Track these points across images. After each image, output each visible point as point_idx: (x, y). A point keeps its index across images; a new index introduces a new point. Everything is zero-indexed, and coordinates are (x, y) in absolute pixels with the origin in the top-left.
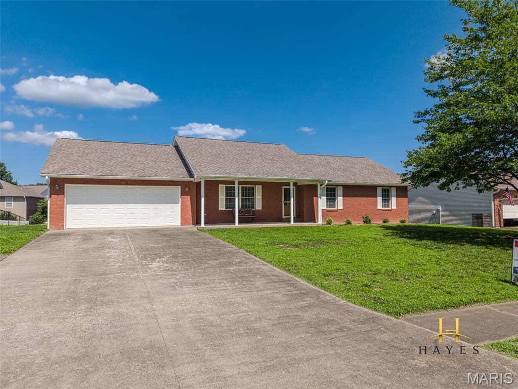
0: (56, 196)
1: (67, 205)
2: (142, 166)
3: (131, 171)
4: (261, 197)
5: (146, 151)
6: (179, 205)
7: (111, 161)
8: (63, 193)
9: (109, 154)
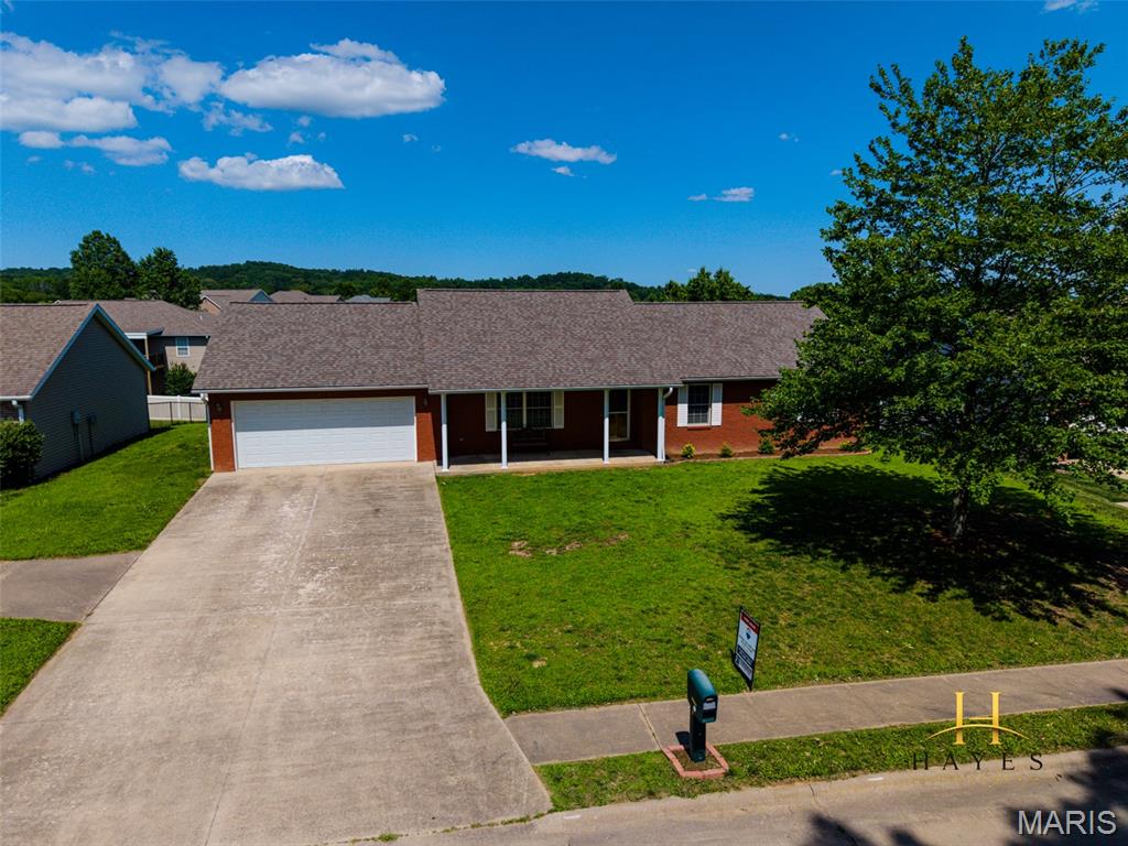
0: (218, 421)
1: (238, 434)
2: (353, 360)
3: (332, 374)
4: (562, 407)
5: (367, 321)
6: (415, 427)
7: (302, 353)
8: (229, 417)
9: (302, 336)
